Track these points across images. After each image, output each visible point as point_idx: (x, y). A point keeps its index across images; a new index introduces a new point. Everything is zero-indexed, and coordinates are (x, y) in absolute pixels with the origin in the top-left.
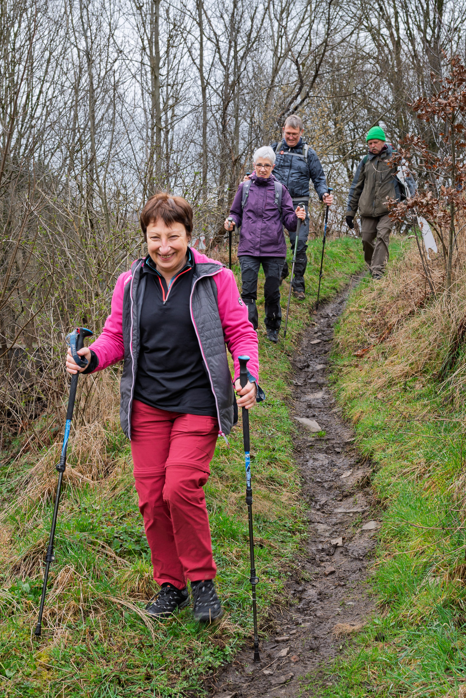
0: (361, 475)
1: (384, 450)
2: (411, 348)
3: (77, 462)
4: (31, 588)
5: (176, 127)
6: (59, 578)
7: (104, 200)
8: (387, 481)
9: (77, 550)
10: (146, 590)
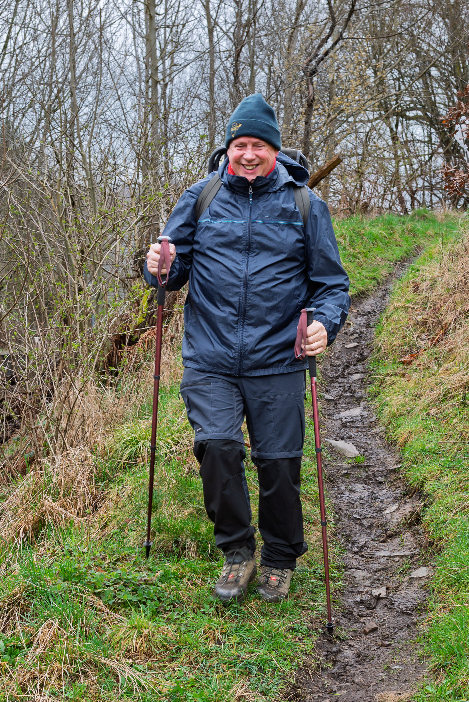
0: (409, 510)
1: (438, 480)
3: (59, 494)
4: (6, 646)
5: (176, 79)
6: (40, 635)
7: (88, 171)
8: (442, 517)
9: (60, 601)
10: (146, 650)
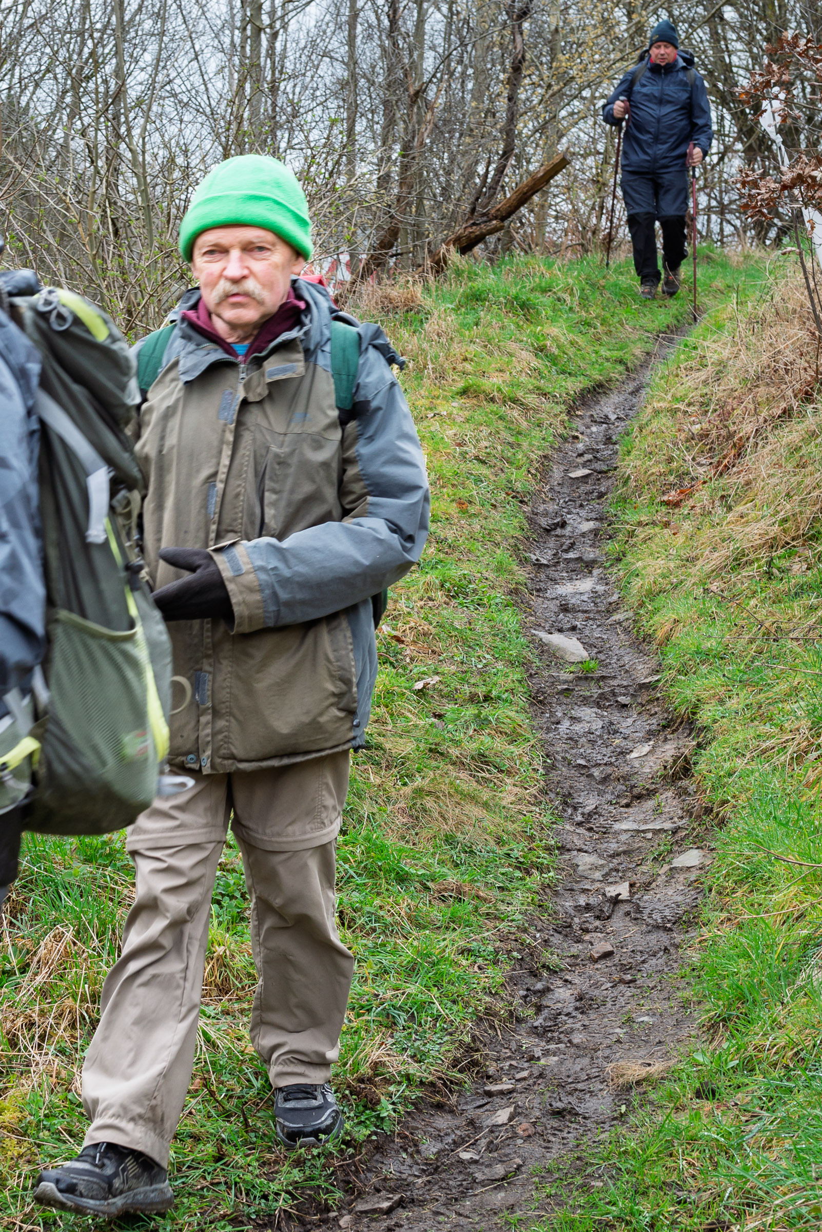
0: (672, 752)
1: (721, 702)
2: (783, 488)
5: (293, 26)
6: (42, 952)
7: (141, 177)
8: (727, 765)
9: (78, 896)
10: (219, 981)
